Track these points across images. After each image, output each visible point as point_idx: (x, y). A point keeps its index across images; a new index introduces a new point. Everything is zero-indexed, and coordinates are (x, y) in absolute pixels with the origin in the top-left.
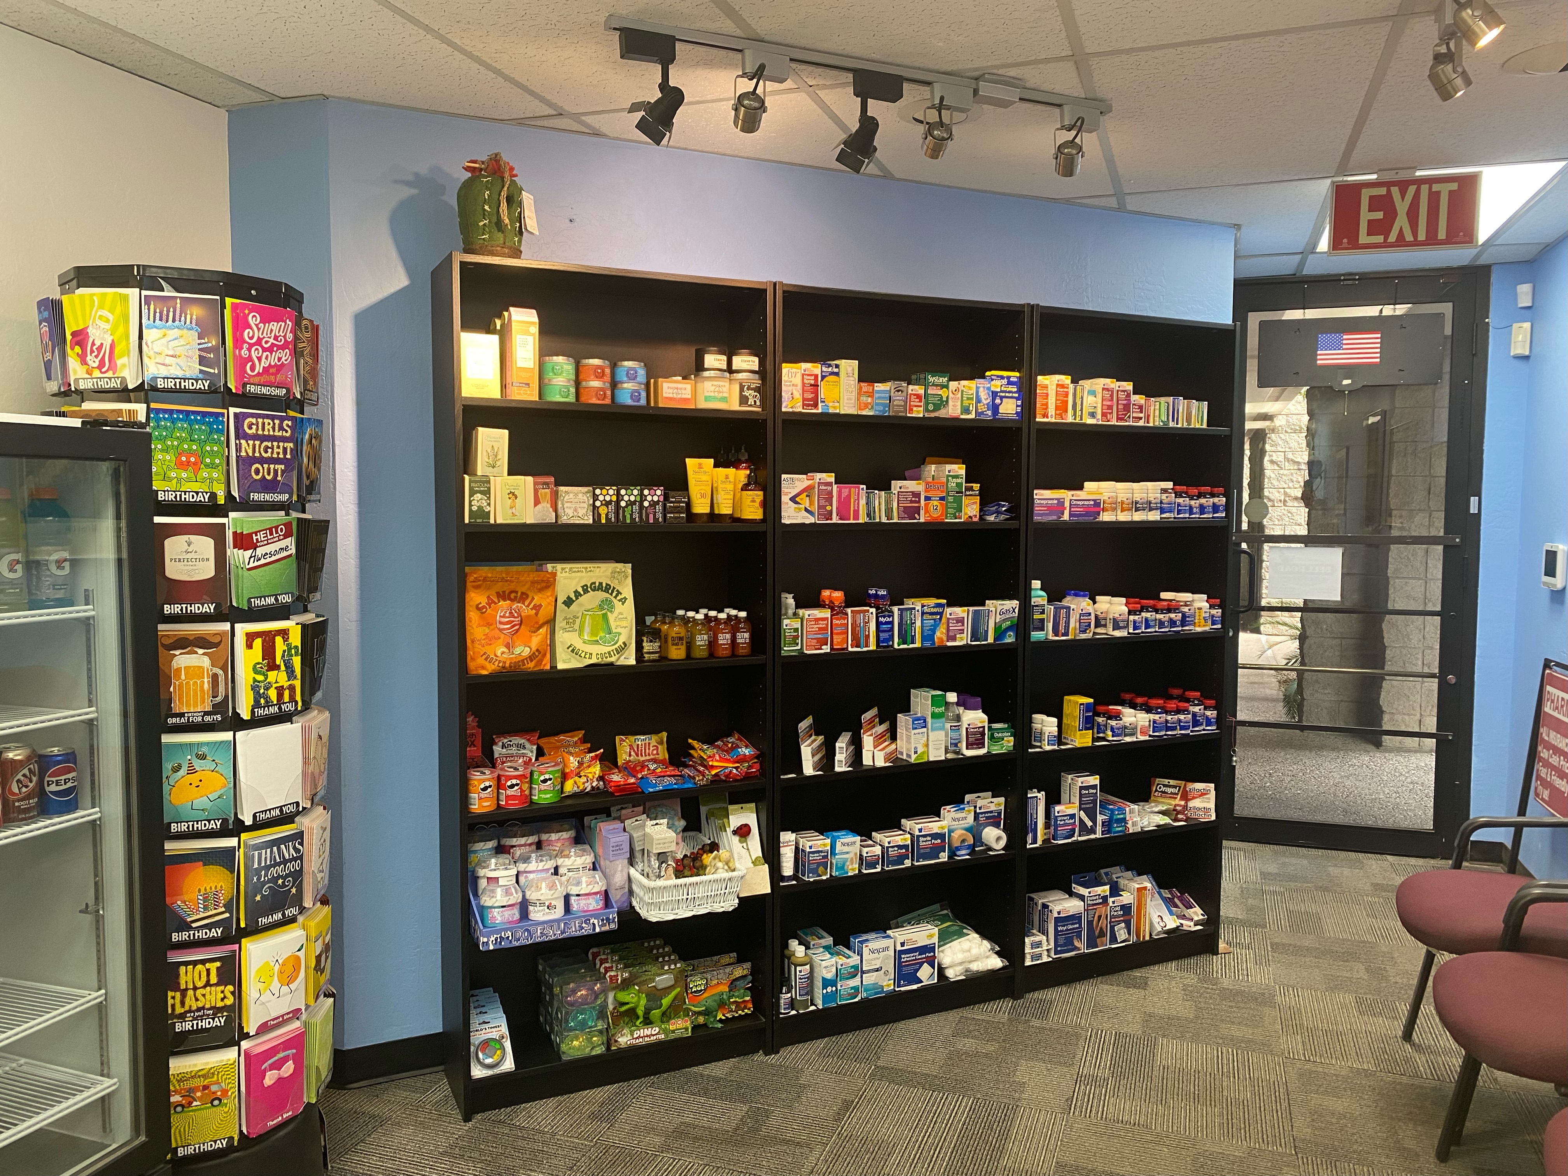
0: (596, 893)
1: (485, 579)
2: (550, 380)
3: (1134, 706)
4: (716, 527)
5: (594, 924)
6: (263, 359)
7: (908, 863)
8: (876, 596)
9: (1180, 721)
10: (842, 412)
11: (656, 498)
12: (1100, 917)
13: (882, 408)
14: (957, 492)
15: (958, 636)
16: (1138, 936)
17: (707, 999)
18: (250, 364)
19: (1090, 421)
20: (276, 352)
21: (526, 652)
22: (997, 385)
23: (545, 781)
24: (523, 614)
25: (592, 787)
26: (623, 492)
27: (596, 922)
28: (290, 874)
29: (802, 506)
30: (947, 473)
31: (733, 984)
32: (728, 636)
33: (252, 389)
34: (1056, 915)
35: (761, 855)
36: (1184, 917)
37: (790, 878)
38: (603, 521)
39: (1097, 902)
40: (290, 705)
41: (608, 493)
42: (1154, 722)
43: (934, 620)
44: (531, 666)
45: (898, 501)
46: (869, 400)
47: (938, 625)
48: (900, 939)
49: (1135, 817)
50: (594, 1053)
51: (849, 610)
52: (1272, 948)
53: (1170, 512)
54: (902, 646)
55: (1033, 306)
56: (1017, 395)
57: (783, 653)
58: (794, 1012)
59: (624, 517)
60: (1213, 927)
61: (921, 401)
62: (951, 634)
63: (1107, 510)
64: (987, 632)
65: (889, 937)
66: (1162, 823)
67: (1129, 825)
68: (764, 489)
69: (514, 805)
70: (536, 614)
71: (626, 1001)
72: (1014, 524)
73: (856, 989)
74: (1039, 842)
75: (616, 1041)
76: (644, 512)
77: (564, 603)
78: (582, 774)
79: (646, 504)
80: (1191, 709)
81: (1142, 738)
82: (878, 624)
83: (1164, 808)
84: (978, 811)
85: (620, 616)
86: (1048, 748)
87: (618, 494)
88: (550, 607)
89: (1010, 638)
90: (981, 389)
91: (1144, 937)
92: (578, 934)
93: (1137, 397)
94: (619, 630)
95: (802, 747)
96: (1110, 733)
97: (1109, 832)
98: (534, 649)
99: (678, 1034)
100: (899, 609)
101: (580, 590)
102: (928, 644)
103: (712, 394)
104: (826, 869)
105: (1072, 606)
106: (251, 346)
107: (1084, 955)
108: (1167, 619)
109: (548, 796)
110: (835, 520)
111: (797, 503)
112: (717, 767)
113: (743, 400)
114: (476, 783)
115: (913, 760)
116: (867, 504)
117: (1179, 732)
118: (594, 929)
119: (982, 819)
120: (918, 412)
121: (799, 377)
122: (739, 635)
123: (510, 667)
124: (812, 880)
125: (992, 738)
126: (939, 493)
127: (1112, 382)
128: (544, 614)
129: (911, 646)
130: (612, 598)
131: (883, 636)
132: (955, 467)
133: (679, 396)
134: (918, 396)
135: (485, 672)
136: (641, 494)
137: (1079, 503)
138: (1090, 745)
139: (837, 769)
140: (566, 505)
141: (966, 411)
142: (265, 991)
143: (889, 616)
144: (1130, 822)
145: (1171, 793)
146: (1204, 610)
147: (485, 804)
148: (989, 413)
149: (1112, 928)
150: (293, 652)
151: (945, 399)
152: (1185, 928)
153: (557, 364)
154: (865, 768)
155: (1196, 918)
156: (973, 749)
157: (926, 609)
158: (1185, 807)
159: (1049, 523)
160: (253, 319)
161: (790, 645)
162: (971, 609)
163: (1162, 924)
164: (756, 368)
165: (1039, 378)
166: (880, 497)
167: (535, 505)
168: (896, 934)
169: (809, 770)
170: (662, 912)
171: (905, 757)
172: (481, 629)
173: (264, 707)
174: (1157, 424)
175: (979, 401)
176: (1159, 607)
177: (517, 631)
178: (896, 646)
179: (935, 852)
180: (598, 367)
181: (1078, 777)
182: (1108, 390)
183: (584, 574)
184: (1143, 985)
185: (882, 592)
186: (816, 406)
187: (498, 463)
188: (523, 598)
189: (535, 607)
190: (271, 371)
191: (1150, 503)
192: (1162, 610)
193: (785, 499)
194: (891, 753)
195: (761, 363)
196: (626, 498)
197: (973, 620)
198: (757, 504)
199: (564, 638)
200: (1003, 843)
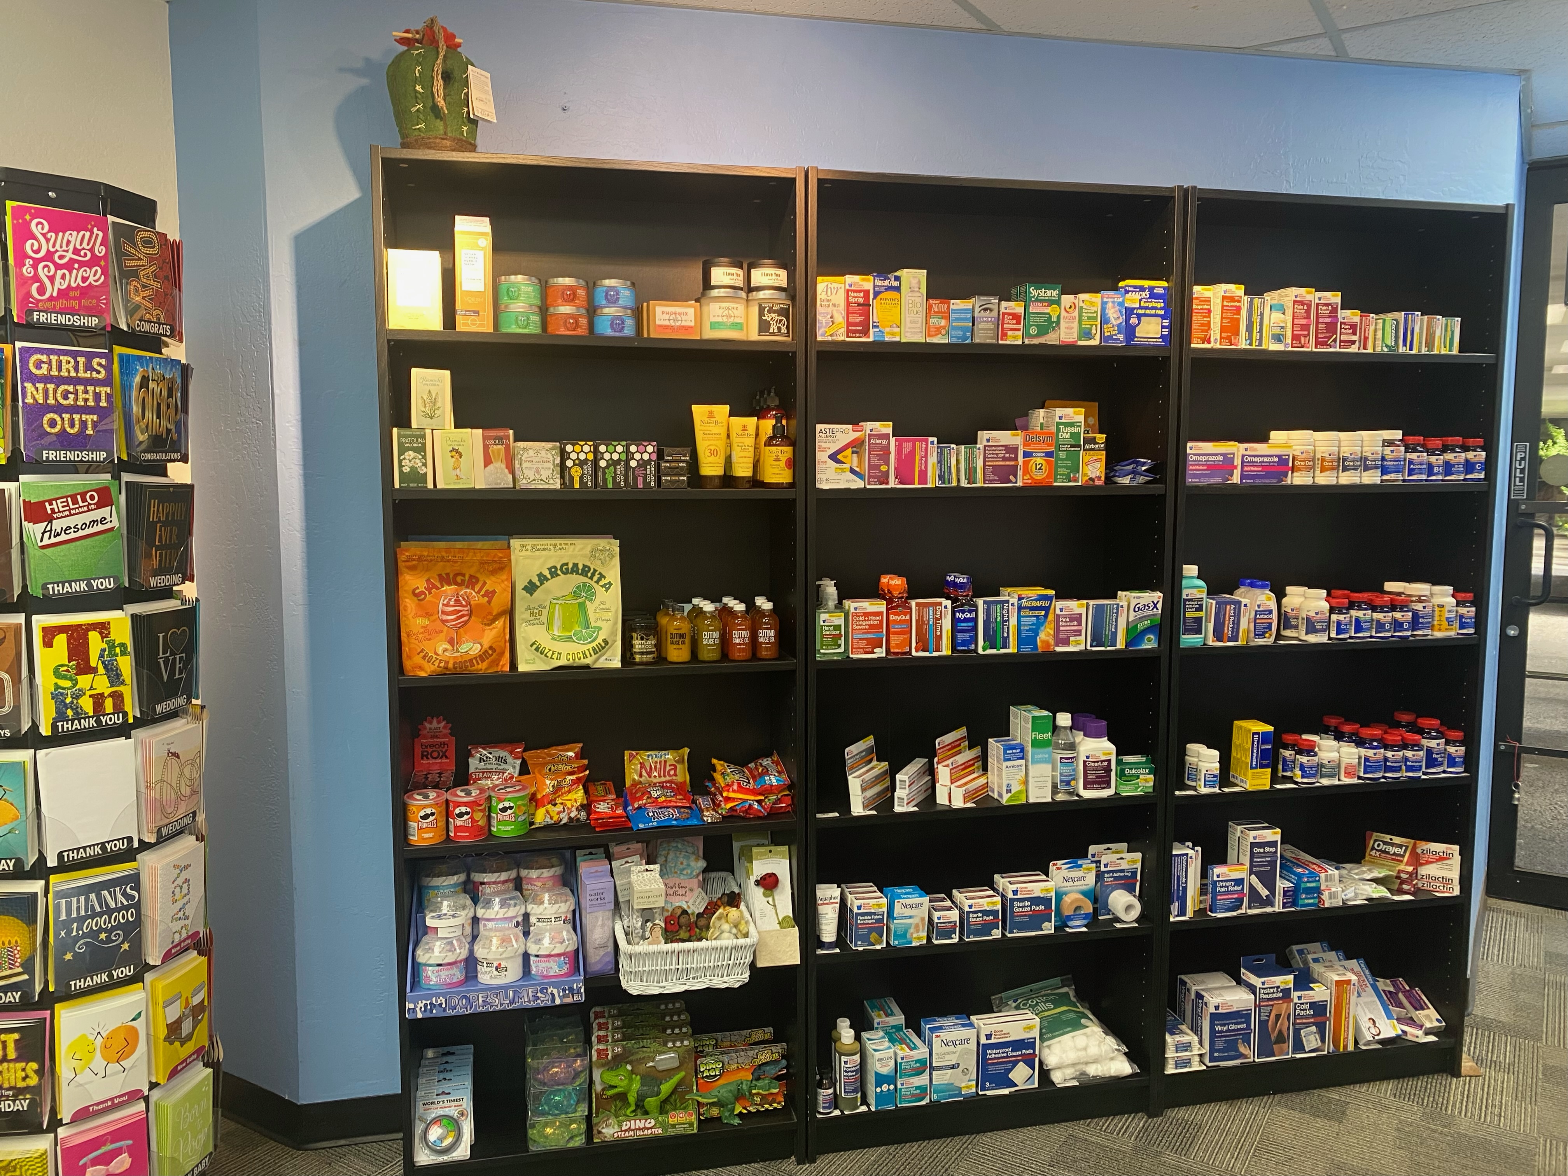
0: (559, 955)
1: (420, 559)
2: (506, 306)
3: (1339, 737)
4: (729, 493)
5: (552, 994)
6: (58, 279)
7: (997, 934)
8: (954, 584)
9: (1406, 759)
10: (903, 340)
11: (646, 457)
12: (1278, 1017)
13: (960, 333)
14: (1072, 446)
15: (1072, 639)
16: (1336, 1044)
17: (722, 1089)
18: (36, 285)
19: (1275, 347)
20: (78, 270)
21: (476, 649)
22: (1133, 300)
23: (504, 810)
24: (472, 602)
25: (570, 818)
26: (603, 448)
27: (555, 992)
28: (119, 926)
29: (847, 466)
30: (1057, 420)
31: (758, 1071)
32: (746, 634)
33: (42, 317)
34: (1212, 1010)
35: (791, 915)
36: (1411, 1022)
37: (831, 945)
38: (577, 486)
39: (1275, 996)
40: (114, 718)
41: (581, 451)
42: (1367, 759)
43: (1037, 617)
44: (482, 667)
45: (985, 458)
46: (943, 322)
47: (1042, 624)
48: (984, 1031)
49: (1334, 886)
50: (571, 1145)
51: (913, 603)
52: (1544, 1075)
53: (1397, 472)
54: (989, 651)
55: (1187, 190)
56: (1163, 312)
57: (818, 658)
58: (837, 1113)
59: (605, 480)
60: (1453, 1040)
61: (1019, 323)
62: (1062, 636)
63: (1299, 470)
64: (1115, 634)
65: (971, 1025)
66: (1375, 895)
67: (1325, 896)
68: (793, 444)
69: (465, 838)
70: (489, 602)
71: (613, 1084)
72: (1158, 489)
73: (923, 1089)
74: (1190, 914)
75: (600, 1132)
76: (631, 474)
77: (525, 588)
78: (559, 801)
79: (633, 464)
80: (1425, 742)
81: (1347, 781)
82: (955, 621)
83: (1381, 875)
84: (1103, 869)
85: (602, 606)
86: (1204, 791)
87: (596, 451)
88: (505, 594)
89: (1150, 643)
90: (1110, 305)
91: (1345, 1047)
92: (532, 1005)
93: (1348, 313)
94: (599, 624)
95: (850, 778)
96: (1298, 773)
97: (1294, 904)
98: (486, 646)
99: (680, 1130)
100: (985, 602)
101: (546, 573)
102: (1026, 649)
103: (720, 320)
104: (882, 936)
105: (1244, 601)
106: (37, 262)
107: (1254, 1066)
108: (1389, 619)
109: (509, 828)
110: (893, 483)
111: (838, 461)
112: (734, 799)
113: (764, 326)
114: (414, 809)
115: (1005, 801)
116: (939, 462)
117: (1405, 774)
118: (553, 1000)
119: (1108, 879)
120: (1015, 337)
121: (842, 295)
122: (761, 632)
123: (455, 668)
124: (861, 949)
125: (1121, 775)
126: (1044, 446)
127: (1308, 293)
128: (500, 601)
129: (1003, 651)
130: (592, 583)
131: (960, 636)
132: (1070, 411)
133: (678, 324)
134: (1016, 317)
135: (423, 674)
136: (627, 451)
137: (1255, 459)
138: (1268, 787)
139: (897, 809)
140: (525, 465)
141: (1088, 335)
142: (83, 1069)
143: (970, 612)
144: (1326, 893)
145: (1394, 854)
146: (1447, 608)
147: (426, 836)
148: (1121, 337)
149: (1297, 1032)
150: (118, 650)
151: (1054, 319)
152: (1409, 1037)
153: (513, 285)
154: (939, 808)
155: (1428, 1025)
156: (1093, 789)
157: (1024, 602)
158: (1414, 875)
159: (1210, 486)
160: (40, 226)
161: (828, 646)
162: (1092, 602)
163: (1374, 1031)
164: (784, 284)
165: (1196, 289)
166: (957, 453)
167: (486, 466)
168: (981, 1023)
169: (857, 809)
170: (644, 983)
171: (996, 796)
172: (419, 621)
173: (73, 721)
174: (1378, 349)
175: (1105, 320)
176: (1378, 602)
177: (466, 623)
178: (980, 651)
179: (1036, 921)
180: (570, 287)
181: (1249, 829)
182: (1302, 303)
183: (552, 552)
184: (1338, 1114)
185: (962, 579)
186: (866, 332)
187: (438, 413)
188: (472, 582)
189: (486, 594)
190: (72, 294)
191: (1366, 459)
192: (1382, 608)
193: (822, 457)
194: (977, 790)
195: (791, 278)
196: (607, 456)
197: (1095, 618)
198: (782, 464)
199: (526, 633)
200: (1136, 913)
